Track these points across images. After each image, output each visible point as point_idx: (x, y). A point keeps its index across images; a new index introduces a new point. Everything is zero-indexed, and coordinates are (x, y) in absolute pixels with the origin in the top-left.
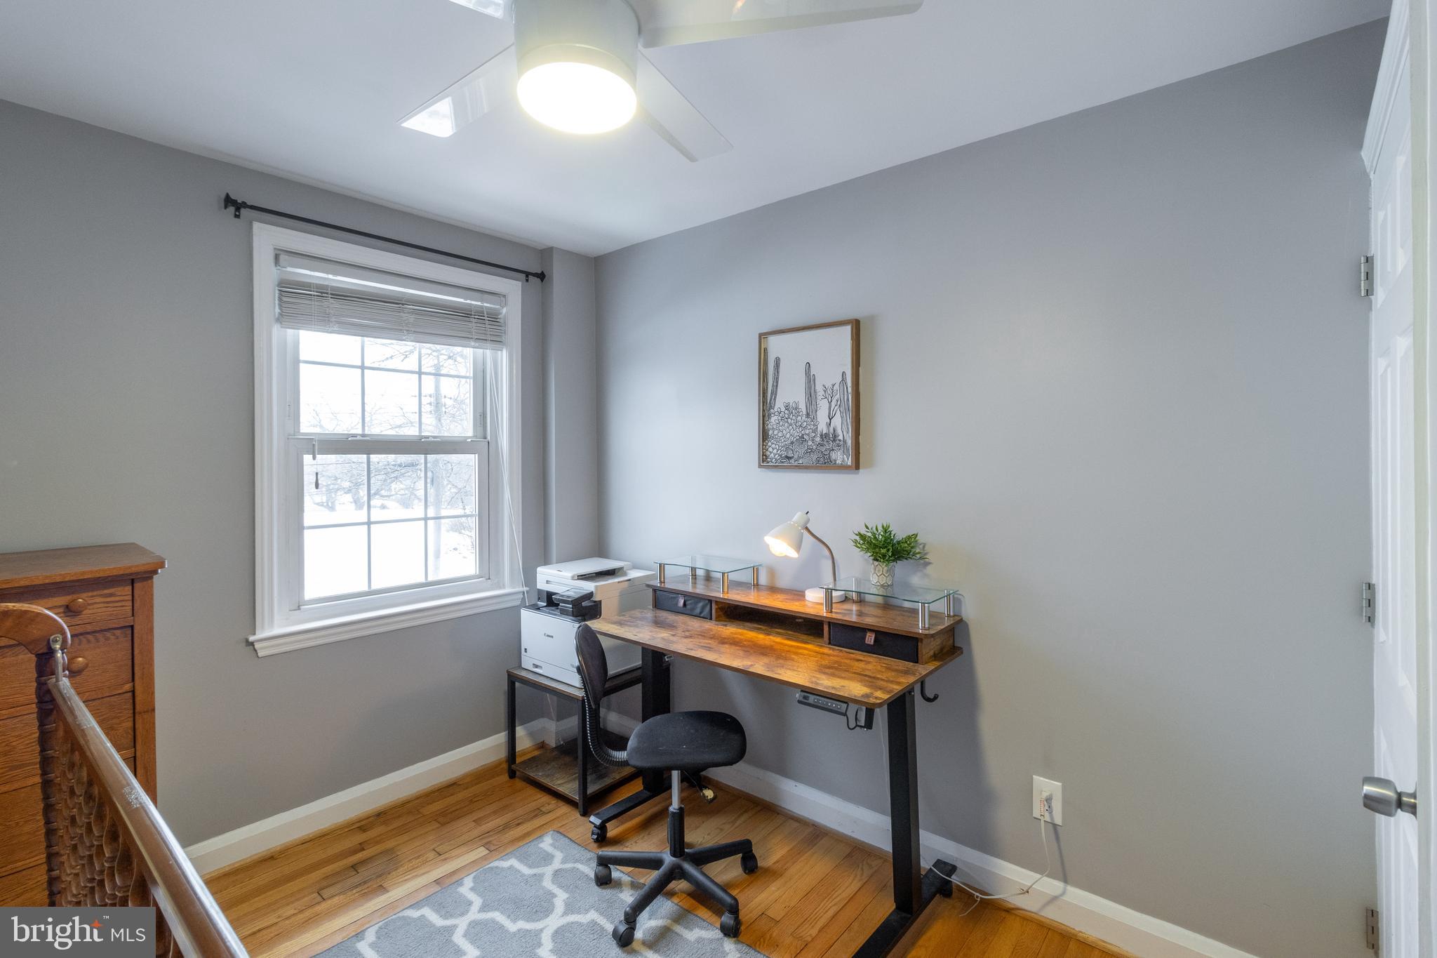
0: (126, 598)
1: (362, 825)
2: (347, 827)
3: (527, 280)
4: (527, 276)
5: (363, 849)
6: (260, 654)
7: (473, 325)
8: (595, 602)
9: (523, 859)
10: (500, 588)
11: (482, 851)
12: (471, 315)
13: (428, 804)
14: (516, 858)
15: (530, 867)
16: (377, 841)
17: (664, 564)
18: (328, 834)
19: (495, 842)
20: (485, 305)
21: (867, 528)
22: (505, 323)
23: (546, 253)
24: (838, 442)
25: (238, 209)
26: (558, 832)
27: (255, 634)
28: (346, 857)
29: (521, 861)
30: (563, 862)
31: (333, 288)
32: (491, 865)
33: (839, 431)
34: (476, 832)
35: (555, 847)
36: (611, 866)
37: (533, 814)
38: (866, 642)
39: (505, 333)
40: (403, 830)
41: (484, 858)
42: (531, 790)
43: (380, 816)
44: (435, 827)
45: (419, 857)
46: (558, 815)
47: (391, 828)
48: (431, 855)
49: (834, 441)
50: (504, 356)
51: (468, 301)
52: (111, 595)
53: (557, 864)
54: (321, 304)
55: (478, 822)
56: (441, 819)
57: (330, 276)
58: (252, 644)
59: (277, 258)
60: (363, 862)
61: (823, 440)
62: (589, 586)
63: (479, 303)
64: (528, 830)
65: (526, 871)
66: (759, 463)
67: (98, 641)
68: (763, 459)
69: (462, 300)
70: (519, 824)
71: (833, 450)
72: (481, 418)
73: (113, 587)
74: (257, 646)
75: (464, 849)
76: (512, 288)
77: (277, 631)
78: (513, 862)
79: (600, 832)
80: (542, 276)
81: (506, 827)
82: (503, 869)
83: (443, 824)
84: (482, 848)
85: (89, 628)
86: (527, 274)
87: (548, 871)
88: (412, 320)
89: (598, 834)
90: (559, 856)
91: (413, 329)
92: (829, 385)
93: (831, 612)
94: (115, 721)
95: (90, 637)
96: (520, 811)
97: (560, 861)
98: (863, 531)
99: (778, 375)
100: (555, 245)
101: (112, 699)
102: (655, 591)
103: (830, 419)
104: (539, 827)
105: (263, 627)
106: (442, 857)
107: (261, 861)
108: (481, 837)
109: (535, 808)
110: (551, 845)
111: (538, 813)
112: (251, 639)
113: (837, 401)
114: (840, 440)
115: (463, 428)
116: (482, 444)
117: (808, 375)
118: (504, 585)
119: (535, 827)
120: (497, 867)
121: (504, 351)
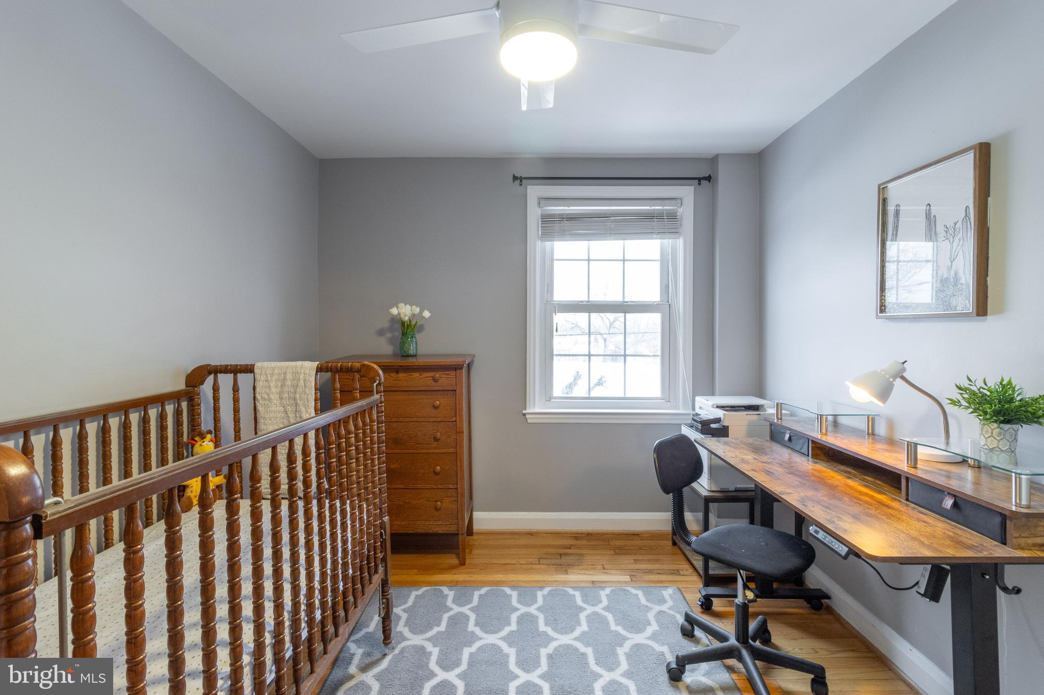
0: (453, 377)
1: (577, 536)
2: (570, 534)
3: (699, 184)
4: (699, 181)
5: (570, 548)
6: (529, 421)
7: (655, 223)
8: (723, 426)
9: (646, 594)
10: (676, 409)
11: (627, 578)
12: (654, 216)
13: (616, 540)
14: (643, 591)
15: (647, 600)
16: (579, 547)
17: (781, 404)
18: (558, 534)
19: (637, 577)
20: (665, 208)
21: (970, 380)
22: (681, 219)
23: (713, 160)
24: (959, 286)
25: (521, 181)
26: (679, 589)
27: (526, 410)
28: (560, 549)
29: (645, 595)
30: (669, 609)
31: (567, 214)
32: (626, 588)
33: (961, 274)
34: (631, 567)
35: (671, 598)
36: (695, 627)
37: (673, 572)
38: (943, 506)
39: (681, 224)
40: (594, 548)
41: (625, 582)
42: (681, 557)
43: (589, 536)
44: (611, 553)
45: (593, 565)
46: (688, 580)
47: (590, 544)
48: (600, 567)
49: (956, 285)
50: (680, 242)
51: (653, 208)
52: (448, 375)
53: (665, 608)
54: (560, 225)
55: (636, 561)
56: (617, 551)
57: (566, 208)
58: (524, 415)
59: (539, 204)
60: (566, 554)
61: (943, 286)
62: (720, 413)
63: (661, 208)
64: (663, 579)
65: (643, 601)
66: (877, 315)
67: (444, 395)
68: (880, 309)
69: (648, 208)
70: (659, 573)
71: (954, 295)
72: (665, 288)
73: (449, 371)
74: (527, 416)
75: (618, 572)
76: (687, 192)
77: (537, 410)
78: (640, 593)
79: (704, 601)
80: (709, 179)
81: (650, 572)
82: (631, 593)
83: (616, 554)
84: (628, 577)
85: (441, 388)
86: (699, 180)
87: (657, 608)
88: (613, 226)
89: (702, 602)
90: (670, 603)
91: (613, 232)
92: (950, 224)
93: (916, 468)
94: (450, 433)
95: (441, 392)
96: (665, 567)
97: (668, 607)
98: (965, 384)
99: (898, 223)
100: (720, 152)
101: (449, 423)
102: (771, 425)
103: (952, 262)
104: (669, 581)
105: (530, 408)
106: (604, 571)
107: (528, 534)
108: (632, 570)
109: (676, 569)
110: (670, 595)
111: (677, 572)
112: (524, 412)
113: (960, 240)
114: (962, 284)
115: (653, 295)
116: (664, 307)
117: (928, 217)
118: (679, 408)
119: (667, 580)
120: (628, 591)
121: (681, 238)
